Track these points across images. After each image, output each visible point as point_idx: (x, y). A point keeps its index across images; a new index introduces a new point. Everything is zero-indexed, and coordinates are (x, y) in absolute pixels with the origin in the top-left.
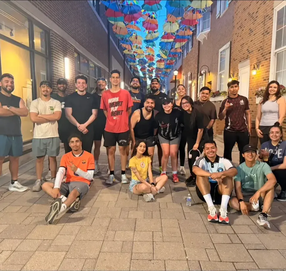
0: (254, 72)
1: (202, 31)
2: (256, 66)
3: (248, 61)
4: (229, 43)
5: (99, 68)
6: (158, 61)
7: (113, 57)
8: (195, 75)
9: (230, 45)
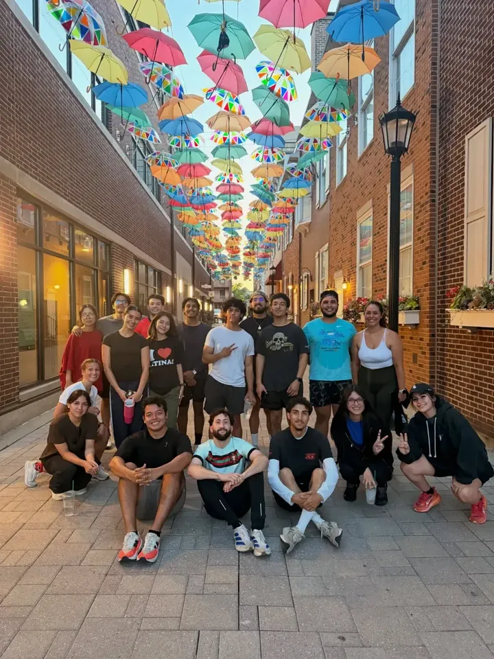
0: (345, 286)
1: (301, 222)
2: (346, 279)
3: (341, 271)
4: (327, 245)
5: (160, 272)
6: (245, 254)
7: (177, 254)
8: (296, 278)
9: (329, 247)
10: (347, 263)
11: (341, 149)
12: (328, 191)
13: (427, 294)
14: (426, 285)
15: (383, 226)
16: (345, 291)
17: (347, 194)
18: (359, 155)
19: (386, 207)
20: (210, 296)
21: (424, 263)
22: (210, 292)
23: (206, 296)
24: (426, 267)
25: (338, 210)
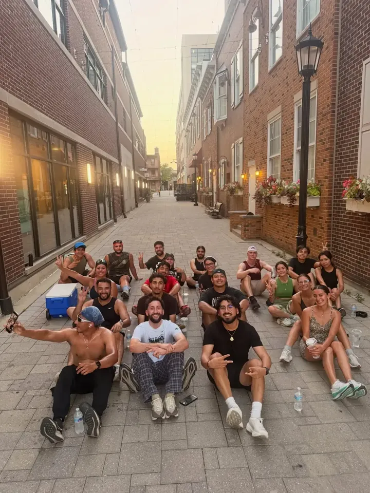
0: (257, 173)
1: (219, 118)
2: (259, 168)
3: (254, 161)
4: (242, 138)
5: (111, 162)
7: (122, 145)
8: (215, 163)
9: (243, 140)
10: (258, 154)
11: (253, 61)
12: (242, 95)
13: (326, 184)
14: (326, 178)
15: (291, 128)
16: (257, 177)
17: (259, 99)
18: (270, 69)
19: (293, 113)
20: (145, 176)
21: (325, 160)
22: (146, 174)
23: (143, 177)
24: (327, 163)
25: (251, 112)
